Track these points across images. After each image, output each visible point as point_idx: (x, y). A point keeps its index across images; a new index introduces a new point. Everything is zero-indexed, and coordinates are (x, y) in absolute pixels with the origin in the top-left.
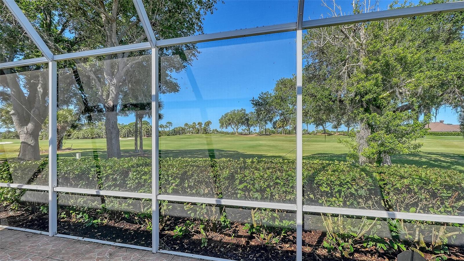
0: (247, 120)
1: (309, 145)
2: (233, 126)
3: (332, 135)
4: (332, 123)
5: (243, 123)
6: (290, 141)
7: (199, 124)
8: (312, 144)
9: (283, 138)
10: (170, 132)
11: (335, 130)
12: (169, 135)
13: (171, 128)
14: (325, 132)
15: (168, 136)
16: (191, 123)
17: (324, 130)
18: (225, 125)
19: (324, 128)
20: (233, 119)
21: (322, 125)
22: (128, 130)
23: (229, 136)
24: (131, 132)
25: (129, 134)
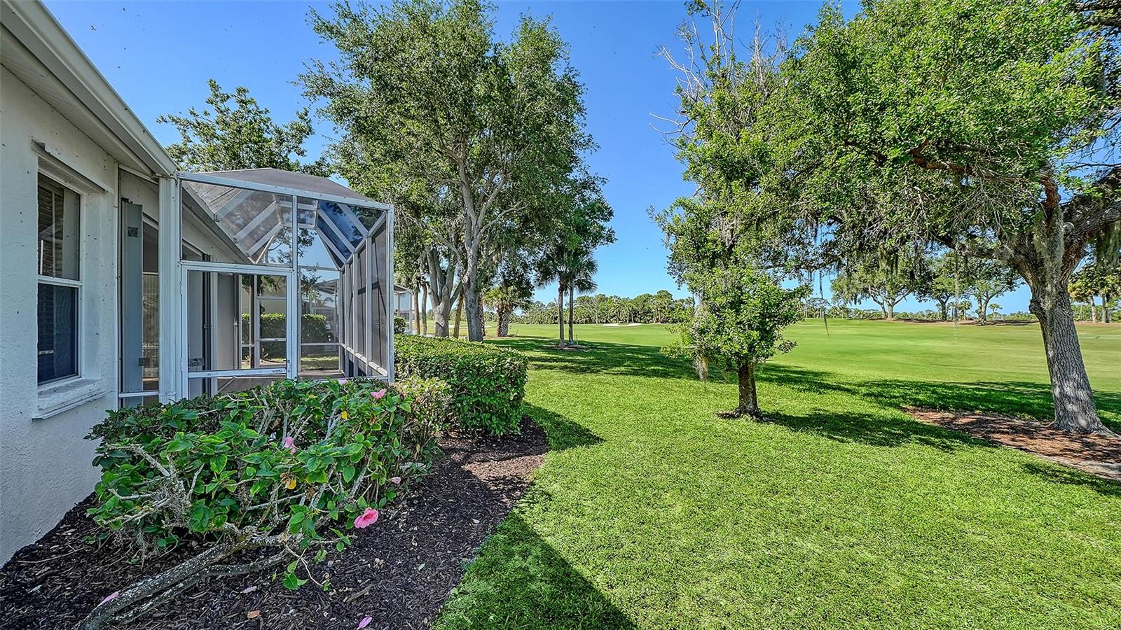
2: (880, 299)
22: (630, 309)
23: (861, 325)
24: (638, 312)
25: (634, 316)
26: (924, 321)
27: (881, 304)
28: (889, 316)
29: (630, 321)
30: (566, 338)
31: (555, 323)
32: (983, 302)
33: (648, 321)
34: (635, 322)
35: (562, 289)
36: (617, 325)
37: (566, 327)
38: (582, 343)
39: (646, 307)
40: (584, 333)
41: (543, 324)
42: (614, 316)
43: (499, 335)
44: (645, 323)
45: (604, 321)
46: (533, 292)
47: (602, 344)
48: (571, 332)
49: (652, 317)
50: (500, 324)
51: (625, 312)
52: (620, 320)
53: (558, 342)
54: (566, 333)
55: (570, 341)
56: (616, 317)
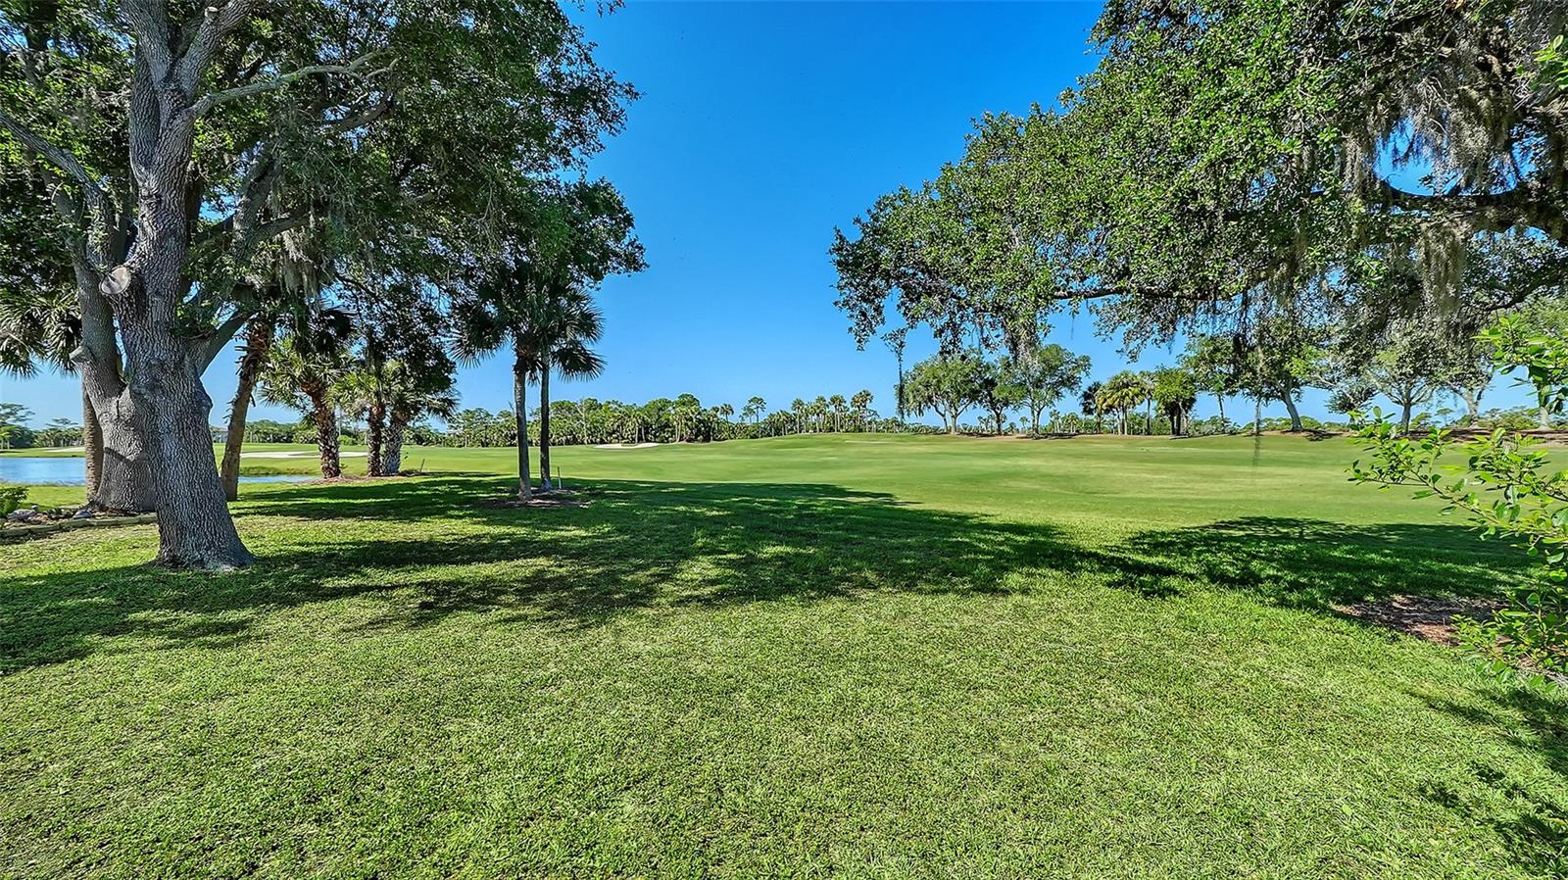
0: (990, 384)
1: (1220, 476)
2: (941, 408)
3: (1331, 435)
4: (1330, 389)
5: (973, 396)
6: (1141, 461)
7: (833, 401)
8: (1235, 474)
9: (1120, 447)
10: (759, 427)
11: (1345, 418)
12: (757, 437)
13: (763, 416)
14: (1296, 426)
15: (752, 438)
16: (809, 400)
17: (1296, 419)
18: (912, 404)
19: (1291, 408)
20: (939, 382)
21: (1284, 397)
22: (640, 421)
23: (927, 440)
24: (651, 426)
25: (645, 432)
26: (985, 435)
27: (943, 416)
28: (953, 429)
29: (640, 440)
30: (535, 474)
31: (511, 445)
32: (1036, 413)
33: (667, 439)
34: (648, 441)
35: (523, 367)
36: (619, 446)
37: (535, 452)
38: (570, 484)
39: (663, 419)
40: (570, 463)
41: (490, 448)
42: (614, 432)
43: (375, 471)
44: (662, 442)
45: (598, 440)
46: (451, 376)
47: (612, 484)
48: (545, 464)
49: (673, 433)
50: (376, 448)
51: (632, 425)
52: (624, 438)
53: (512, 485)
54: (534, 463)
55: (543, 481)
56: (615, 434)
